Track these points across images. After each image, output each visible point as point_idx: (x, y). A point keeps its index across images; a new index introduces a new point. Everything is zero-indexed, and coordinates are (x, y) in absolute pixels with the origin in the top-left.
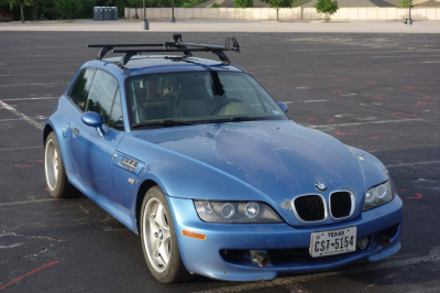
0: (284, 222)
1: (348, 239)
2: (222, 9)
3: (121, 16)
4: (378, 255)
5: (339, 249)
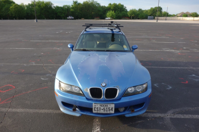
0: (85, 96)
4: (130, 114)
5: (105, 111)
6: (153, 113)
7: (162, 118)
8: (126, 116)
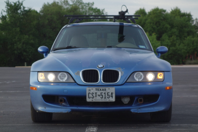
0: (76, 82)
1: (110, 94)
4: (139, 110)
5: (103, 99)
8: (132, 111)
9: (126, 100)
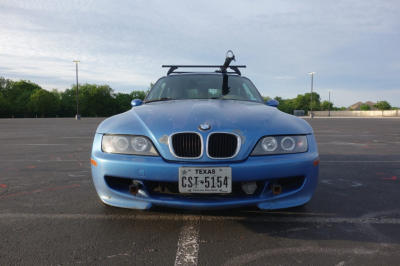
0: (160, 155)
1: (222, 180)
2: (354, 112)
3: (306, 114)
4: (272, 204)
5: (210, 188)
6: (326, 217)
7: (352, 224)
8: (261, 206)
9: (250, 189)
